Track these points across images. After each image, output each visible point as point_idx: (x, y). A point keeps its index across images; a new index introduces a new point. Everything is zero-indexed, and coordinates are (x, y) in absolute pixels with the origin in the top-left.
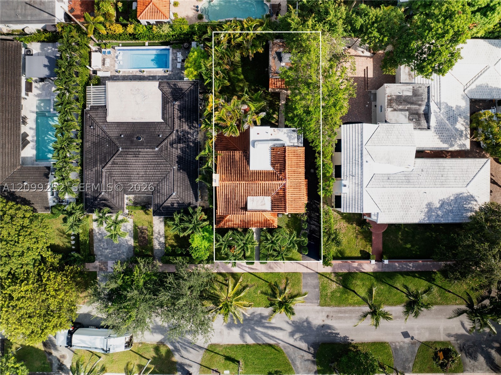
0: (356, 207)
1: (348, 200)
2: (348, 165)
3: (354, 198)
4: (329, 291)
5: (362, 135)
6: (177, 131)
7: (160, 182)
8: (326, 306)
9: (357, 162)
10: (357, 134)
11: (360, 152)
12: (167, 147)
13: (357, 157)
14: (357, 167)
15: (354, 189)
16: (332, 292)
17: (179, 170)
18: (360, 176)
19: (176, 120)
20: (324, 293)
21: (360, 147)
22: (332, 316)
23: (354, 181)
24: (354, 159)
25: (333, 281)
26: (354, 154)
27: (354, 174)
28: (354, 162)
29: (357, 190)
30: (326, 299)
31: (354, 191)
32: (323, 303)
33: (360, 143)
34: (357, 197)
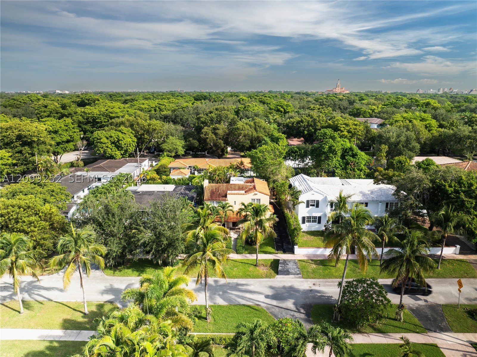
4: (310, 269)
6: (182, 192)
8: (310, 278)
16: (313, 270)
20: (305, 270)
22: (319, 284)
25: (312, 263)
30: (309, 274)
32: (306, 276)
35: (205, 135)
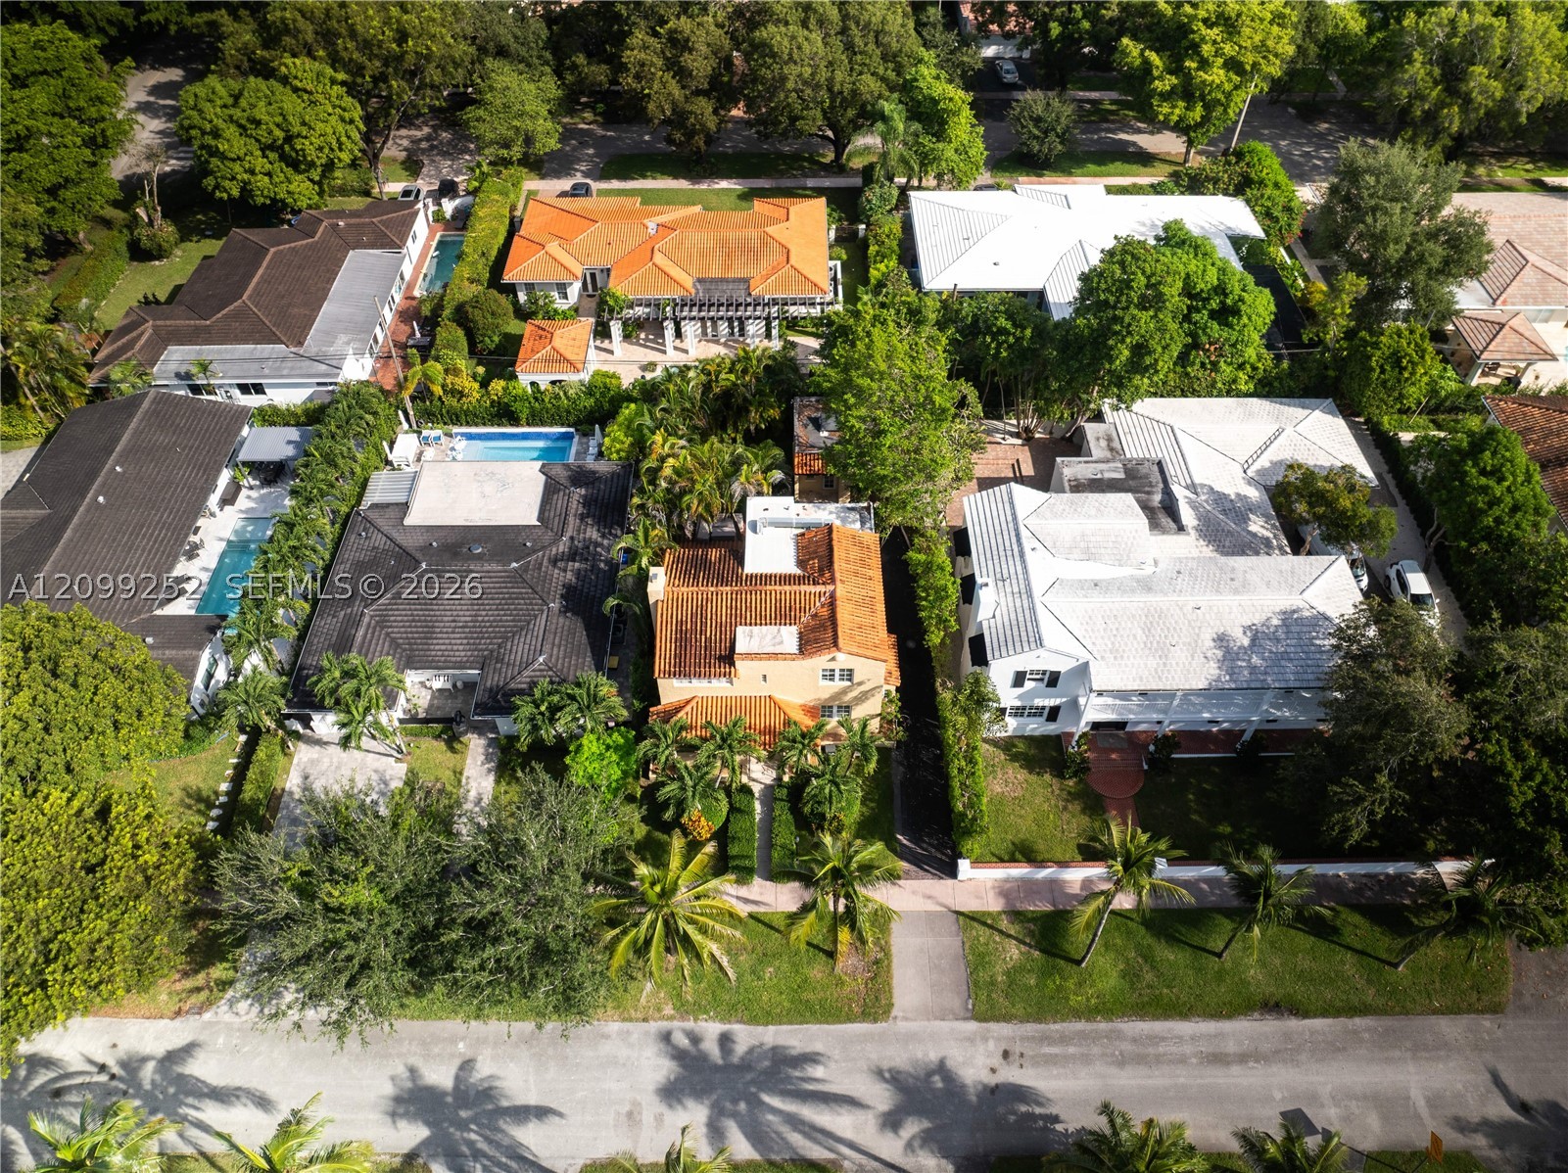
0: (1024, 638)
1: (1001, 631)
2: (990, 563)
3: (1014, 623)
4: (999, 968)
5: (1012, 503)
6: (572, 538)
7: (507, 638)
8: (996, 1019)
9: (1009, 553)
10: (1000, 505)
11: (1013, 534)
12: (541, 564)
13: (1007, 544)
14: (1011, 562)
15: (1011, 605)
16: (1007, 973)
17: (564, 611)
18: (1021, 577)
19: (571, 519)
20: (983, 976)
21: (1011, 525)
22: (1022, 1055)
23: (1009, 590)
24: (1001, 548)
25: (1009, 936)
26: (1000, 541)
27: (1006, 575)
28: (1002, 553)
29: (1018, 604)
30: (994, 996)
31: (1012, 609)
32: (983, 1008)
33: (1010, 518)
34: (1021, 619)
35: (638, 77)
